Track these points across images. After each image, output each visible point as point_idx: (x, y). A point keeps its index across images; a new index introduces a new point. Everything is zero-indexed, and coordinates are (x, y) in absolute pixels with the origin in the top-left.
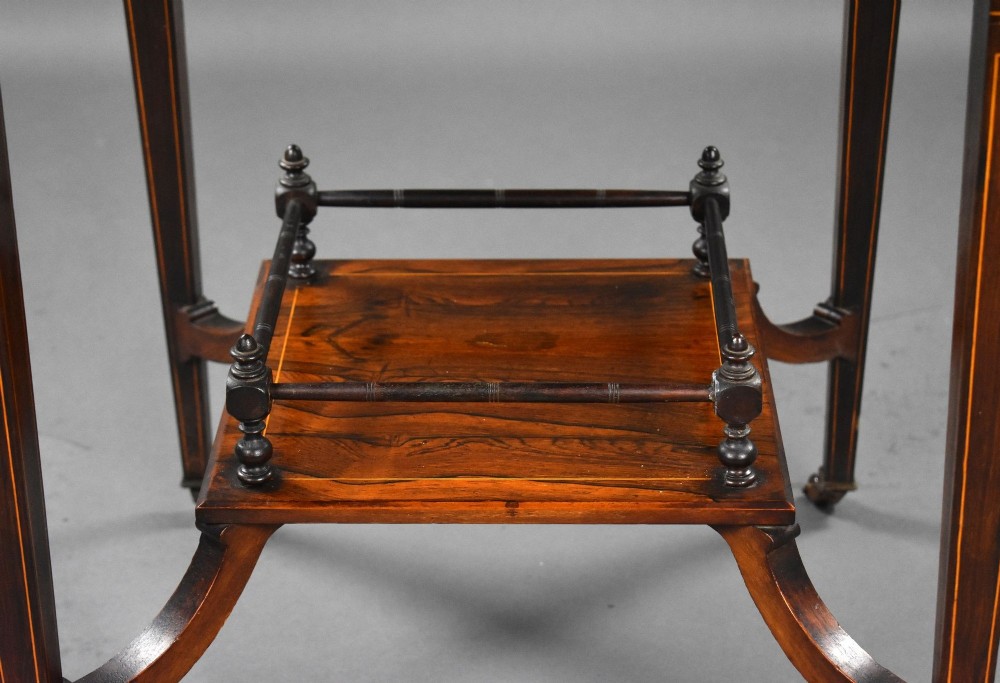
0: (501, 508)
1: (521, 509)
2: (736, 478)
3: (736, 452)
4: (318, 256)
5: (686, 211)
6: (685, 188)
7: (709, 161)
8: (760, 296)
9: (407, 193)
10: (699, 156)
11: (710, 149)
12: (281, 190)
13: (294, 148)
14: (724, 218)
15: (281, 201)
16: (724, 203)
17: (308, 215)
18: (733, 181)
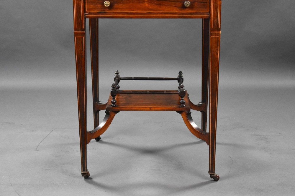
0: (149, 108)
1: (152, 109)
2: (182, 105)
3: (182, 101)
4: (120, 89)
5: (177, 81)
6: (177, 78)
7: (180, 73)
8: (189, 96)
9: (134, 78)
10: (179, 72)
11: (180, 71)
12: (115, 77)
13: (117, 70)
14: (183, 82)
15: (115, 79)
16: (183, 79)
17: (119, 81)
18: (184, 76)
